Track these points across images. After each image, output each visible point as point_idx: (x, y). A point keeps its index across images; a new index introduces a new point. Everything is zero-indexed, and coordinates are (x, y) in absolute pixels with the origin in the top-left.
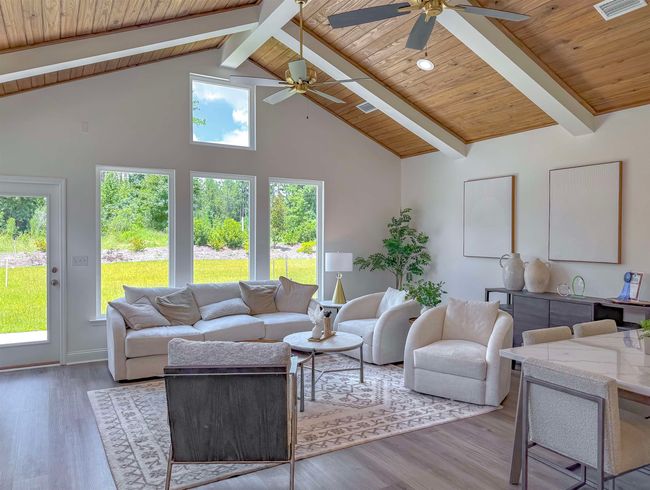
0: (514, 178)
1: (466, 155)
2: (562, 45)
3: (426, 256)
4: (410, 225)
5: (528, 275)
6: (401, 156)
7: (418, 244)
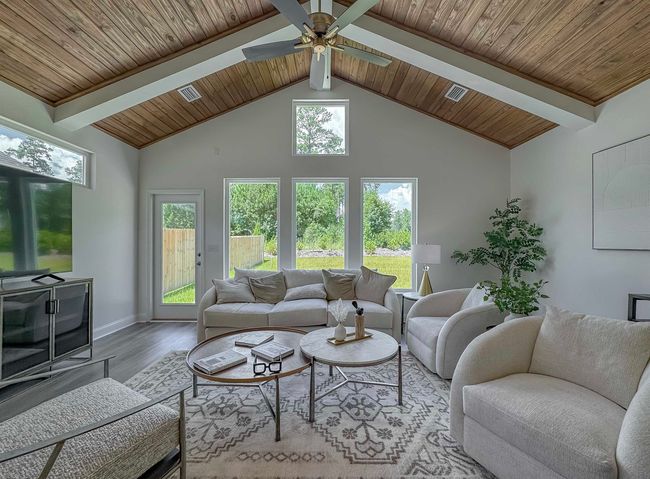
1: (595, 121)
4: (520, 217)
6: (510, 146)
7: (530, 237)
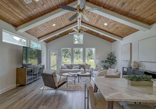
0: (131, 44)
1: (122, 40)
2: (131, 11)
3: (116, 61)
4: (113, 55)
5: (132, 64)
6: (112, 42)
7: (114, 58)
